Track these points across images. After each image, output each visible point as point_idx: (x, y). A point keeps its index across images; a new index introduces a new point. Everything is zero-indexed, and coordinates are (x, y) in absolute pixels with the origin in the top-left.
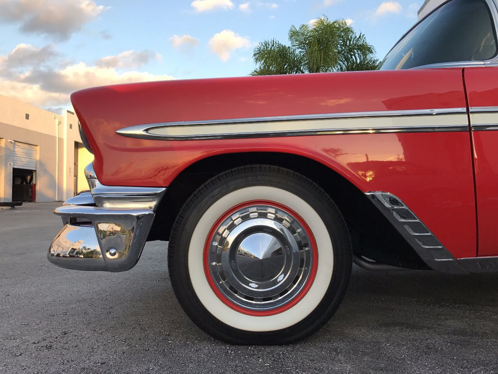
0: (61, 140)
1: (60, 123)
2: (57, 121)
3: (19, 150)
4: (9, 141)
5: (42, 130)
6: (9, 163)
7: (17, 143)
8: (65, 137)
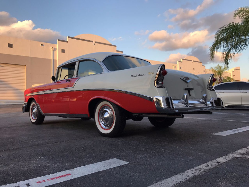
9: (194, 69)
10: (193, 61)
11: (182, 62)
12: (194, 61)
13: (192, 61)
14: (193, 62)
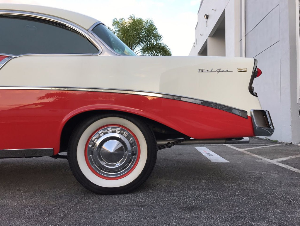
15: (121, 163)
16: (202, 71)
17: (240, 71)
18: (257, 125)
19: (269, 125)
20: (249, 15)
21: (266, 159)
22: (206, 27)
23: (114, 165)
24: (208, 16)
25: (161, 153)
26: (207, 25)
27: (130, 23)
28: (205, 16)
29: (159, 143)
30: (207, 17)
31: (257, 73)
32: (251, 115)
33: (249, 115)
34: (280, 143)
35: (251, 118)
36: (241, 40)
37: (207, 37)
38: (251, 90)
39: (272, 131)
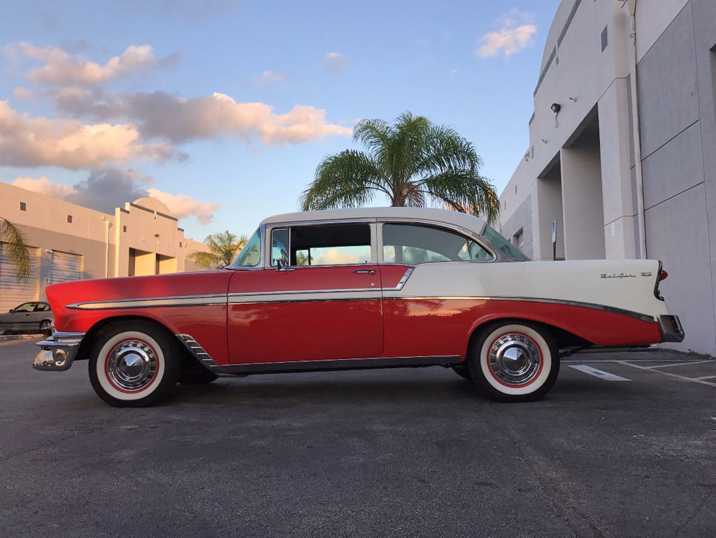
0: (112, 247)
1: (111, 225)
2: (107, 223)
3: (60, 261)
4: (47, 251)
5: (89, 235)
6: (45, 279)
7: (56, 253)
8: (117, 243)
9: (157, 236)
10: (155, 212)
11: (128, 212)
12: (158, 213)
13: (153, 212)
14: (155, 214)
15: (524, 371)
16: (604, 276)
17: (643, 274)
18: (665, 331)
19: (678, 331)
20: (648, 124)
21: (684, 378)
22: (557, 127)
23: (518, 373)
24: (559, 106)
25: (564, 362)
26: (557, 123)
27: (399, 127)
28: (554, 107)
29: (560, 351)
30: (557, 108)
31: (662, 275)
32: (658, 320)
33: (656, 320)
34: (713, 358)
35: (658, 323)
36: (633, 167)
37: (559, 148)
38: (657, 294)
39: (683, 336)
